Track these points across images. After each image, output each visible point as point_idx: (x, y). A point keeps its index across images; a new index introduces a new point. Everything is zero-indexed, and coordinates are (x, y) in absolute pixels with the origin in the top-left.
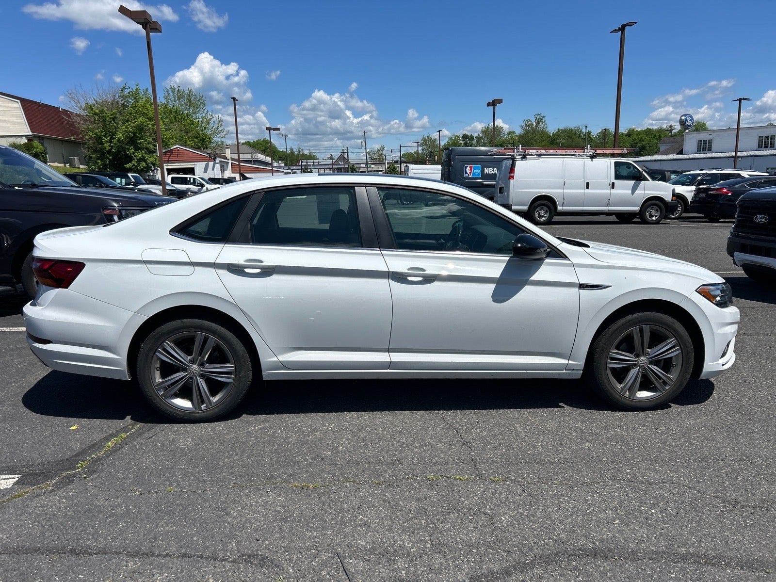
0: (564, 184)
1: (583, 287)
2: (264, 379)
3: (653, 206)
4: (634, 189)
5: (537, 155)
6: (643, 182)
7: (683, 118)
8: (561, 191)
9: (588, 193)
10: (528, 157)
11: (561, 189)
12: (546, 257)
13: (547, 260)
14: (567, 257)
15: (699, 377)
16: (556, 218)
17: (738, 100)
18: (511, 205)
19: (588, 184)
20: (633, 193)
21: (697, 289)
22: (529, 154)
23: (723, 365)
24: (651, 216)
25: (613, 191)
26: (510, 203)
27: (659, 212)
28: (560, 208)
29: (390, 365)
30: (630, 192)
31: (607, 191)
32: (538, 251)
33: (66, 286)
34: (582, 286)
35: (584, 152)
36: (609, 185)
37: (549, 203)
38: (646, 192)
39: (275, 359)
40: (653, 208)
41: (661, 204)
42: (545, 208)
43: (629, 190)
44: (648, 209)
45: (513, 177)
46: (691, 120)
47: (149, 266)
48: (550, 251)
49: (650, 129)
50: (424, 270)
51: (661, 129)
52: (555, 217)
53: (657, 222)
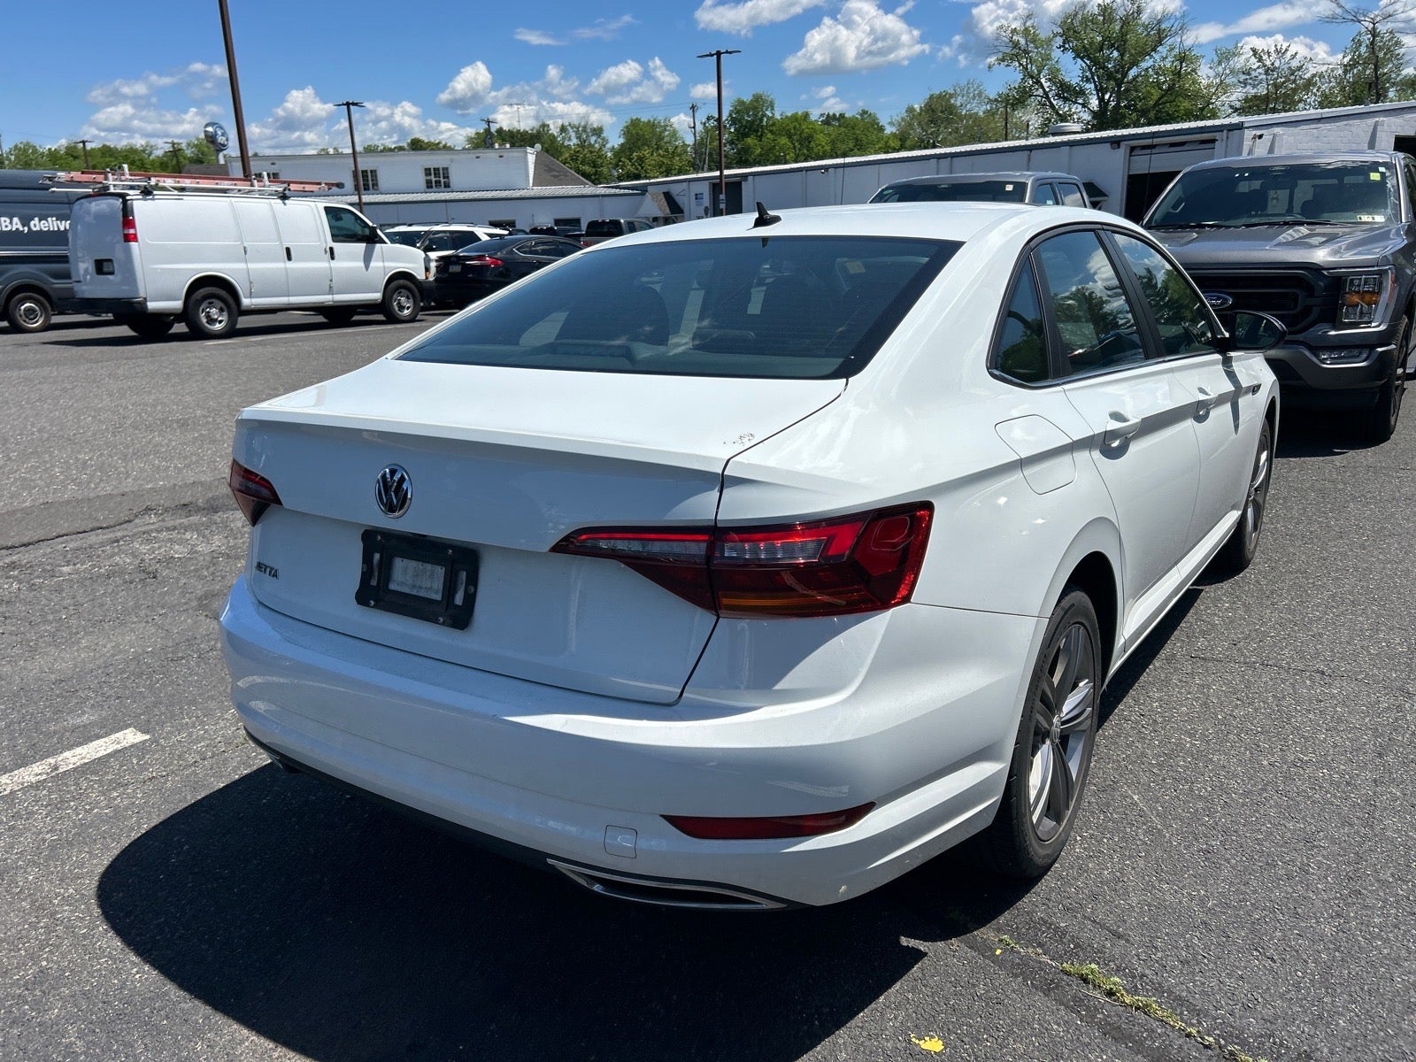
0: (245, 252)
3: (402, 290)
4: (367, 258)
5: (175, 188)
6: (378, 245)
7: (210, 129)
8: (242, 266)
9: (292, 269)
10: (155, 192)
11: (239, 261)
16: (243, 322)
17: (344, 105)
18: (145, 299)
19: (288, 250)
20: (367, 267)
22: (157, 187)
24: (401, 308)
25: (334, 264)
26: (142, 294)
27: (411, 300)
28: (246, 302)
30: (361, 264)
31: (324, 264)
35: (252, 185)
36: (326, 252)
37: (223, 293)
38: (387, 264)
40: (400, 293)
41: (412, 286)
42: (219, 304)
43: (359, 261)
44: (395, 296)
45: (135, 238)
46: (223, 135)
49: (109, 147)
51: (131, 148)
52: (240, 319)
53: (412, 319)
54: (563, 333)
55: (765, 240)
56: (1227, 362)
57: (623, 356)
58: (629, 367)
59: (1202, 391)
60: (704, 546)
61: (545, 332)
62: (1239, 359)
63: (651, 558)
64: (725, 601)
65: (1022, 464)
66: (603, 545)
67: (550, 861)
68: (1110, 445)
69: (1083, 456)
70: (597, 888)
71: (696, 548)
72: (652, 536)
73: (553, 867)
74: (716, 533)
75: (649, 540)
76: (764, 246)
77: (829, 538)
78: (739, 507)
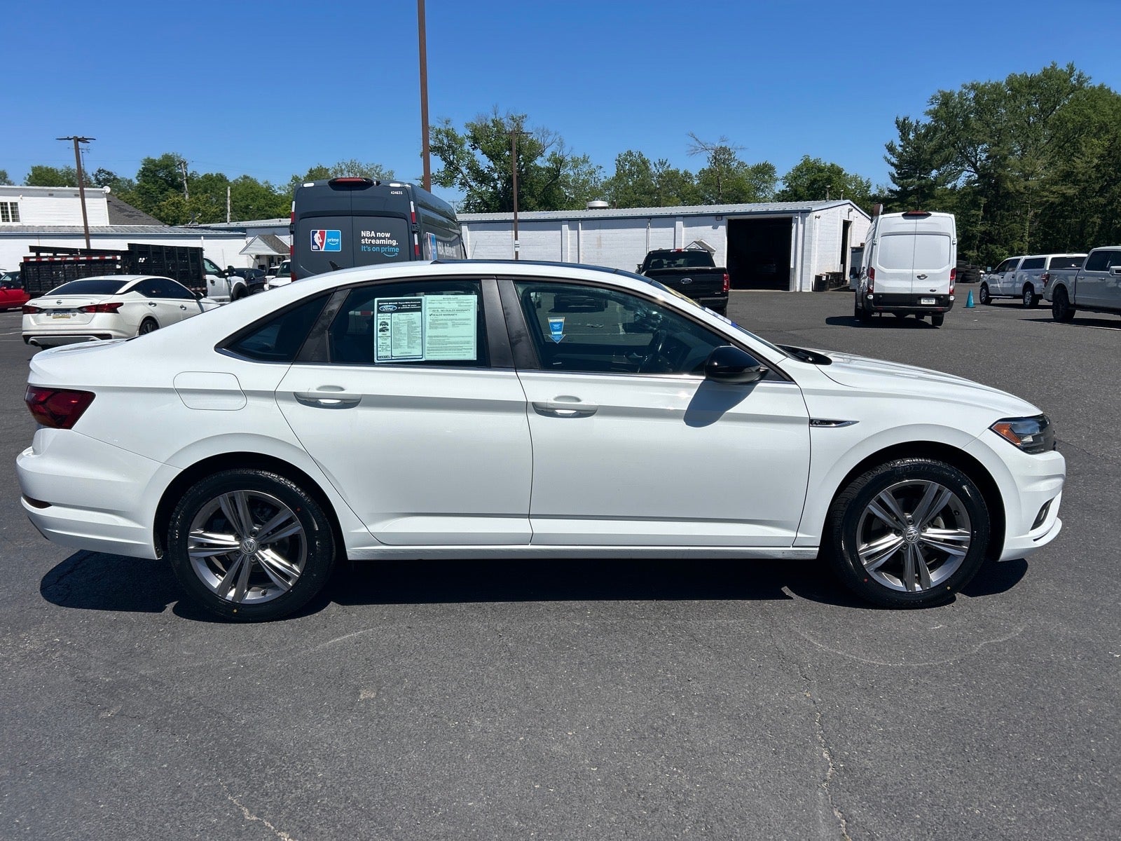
1: (815, 423)
2: (349, 559)
12: (760, 380)
13: (760, 385)
14: (792, 380)
15: (998, 558)
21: (991, 426)
23: (1035, 540)
29: (532, 538)
32: (746, 370)
33: (70, 427)
34: (812, 422)
39: (364, 530)
47: (183, 396)
48: (767, 371)
50: (578, 400)
65: (177, 391)
69: (264, 402)
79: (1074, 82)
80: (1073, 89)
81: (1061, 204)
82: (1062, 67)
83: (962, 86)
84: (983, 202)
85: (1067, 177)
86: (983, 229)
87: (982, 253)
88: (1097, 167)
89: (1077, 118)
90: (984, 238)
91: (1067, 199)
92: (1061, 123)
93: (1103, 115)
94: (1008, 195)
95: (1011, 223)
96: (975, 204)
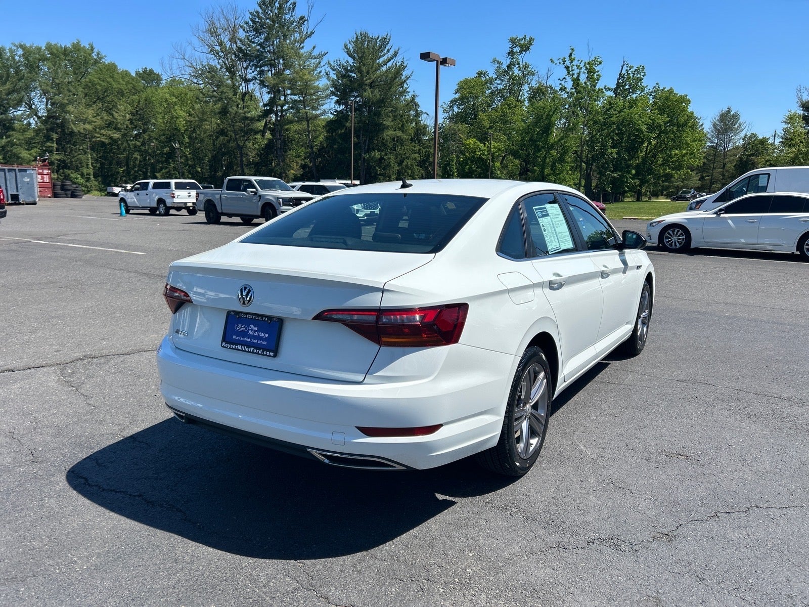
54: (311, 234)
55: (405, 195)
56: (622, 254)
57: (342, 243)
58: (346, 247)
59: (606, 267)
60: (375, 317)
61: (304, 233)
62: (628, 253)
63: (353, 321)
64: (384, 339)
65: (508, 291)
66: (334, 316)
67: (308, 449)
68: (553, 286)
69: (538, 291)
70: (327, 461)
71: (372, 318)
72: (355, 313)
73: (309, 452)
74: (380, 312)
75: (353, 314)
76: (405, 197)
77: (425, 315)
78: (389, 301)
79: (95, 57)
80: (96, 62)
81: (109, 144)
82: (85, 44)
83: (12, 44)
84: (55, 137)
85: (110, 125)
86: (58, 157)
87: (61, 176)
88: (130, 120)
89: (103, 84)
90: (60, 164)
91: (114, 141)
92: (92, 85)
93: (119, 84)
94: (72, 133)
95: (79, 154)
96: (48, 138)
